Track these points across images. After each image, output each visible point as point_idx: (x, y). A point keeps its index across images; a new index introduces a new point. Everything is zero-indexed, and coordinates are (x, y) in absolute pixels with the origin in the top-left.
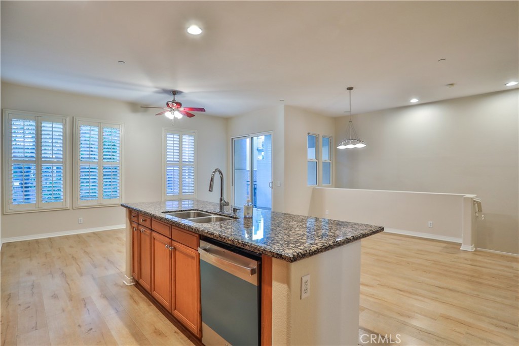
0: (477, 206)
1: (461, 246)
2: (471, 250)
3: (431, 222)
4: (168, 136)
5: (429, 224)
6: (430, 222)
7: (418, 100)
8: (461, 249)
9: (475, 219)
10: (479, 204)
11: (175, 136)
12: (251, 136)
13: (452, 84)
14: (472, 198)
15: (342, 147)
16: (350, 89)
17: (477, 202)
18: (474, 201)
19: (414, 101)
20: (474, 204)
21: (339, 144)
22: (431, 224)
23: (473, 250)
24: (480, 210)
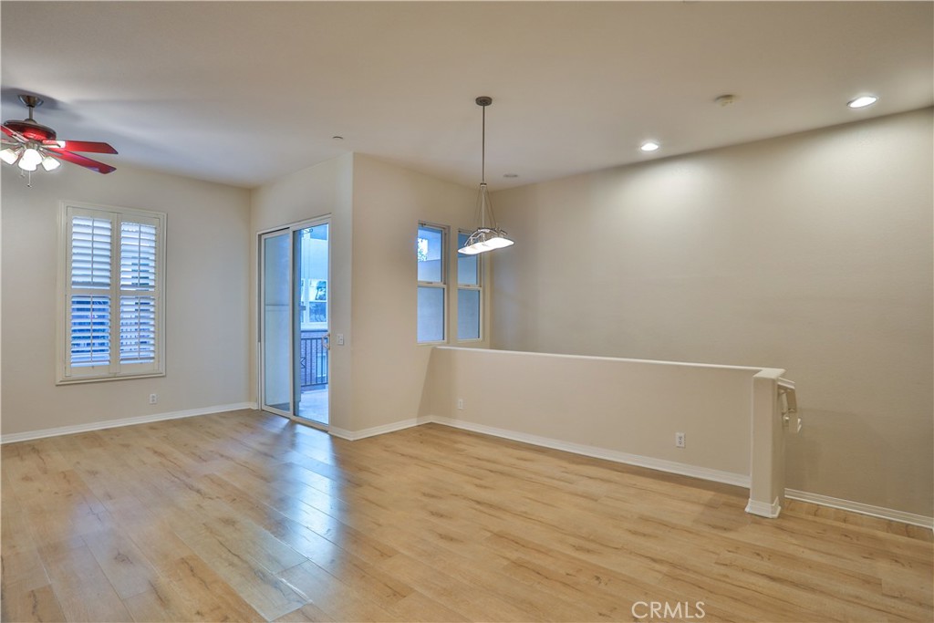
0: (785, 397)
1: (748, 497)
2: (770, 516)
3: (682, 435)
4: (74, 222)
5: (677, 440)
6: (678, 434)
7: (657, 147)
8: (747, 510)
9: (782, 428)
10: (791, 394)
11: (96, 224)
12: (294, 227)
13: (728, 97)
14: (773, 381)
15: (468, 250)
16: (484, 102)
17: (786, 389)
18: (780, 387)
19: (650, 147)
20: (779, 395)
21: (464, 241)
22: (680, 438)
23: (776, 515)
24: (792, 408)
